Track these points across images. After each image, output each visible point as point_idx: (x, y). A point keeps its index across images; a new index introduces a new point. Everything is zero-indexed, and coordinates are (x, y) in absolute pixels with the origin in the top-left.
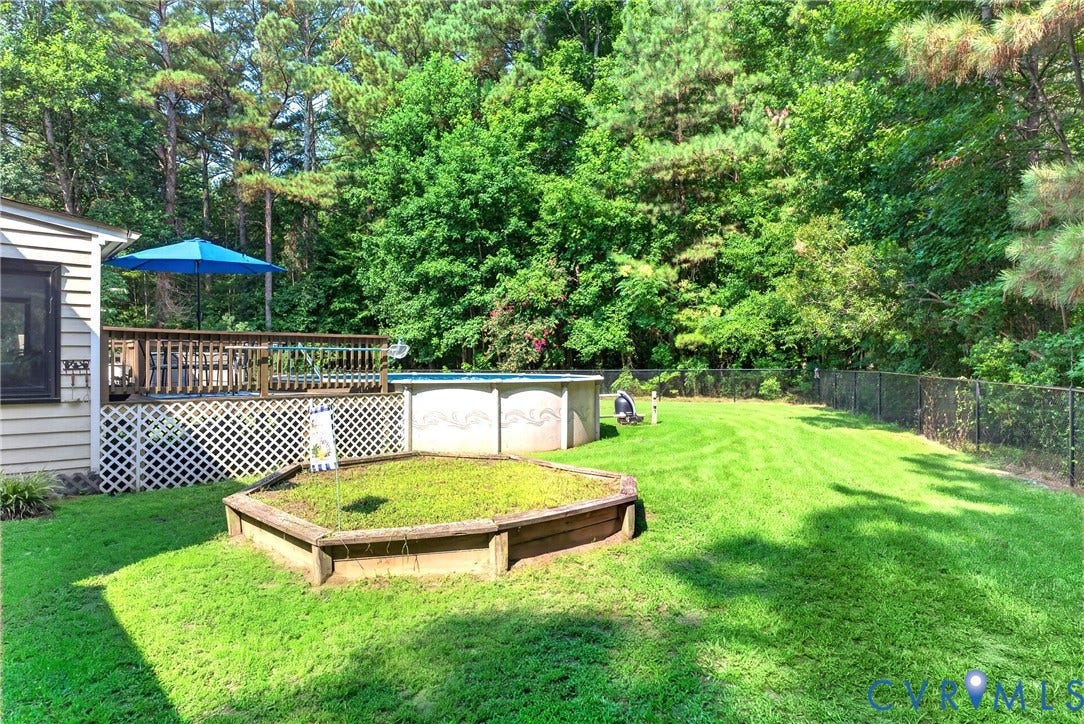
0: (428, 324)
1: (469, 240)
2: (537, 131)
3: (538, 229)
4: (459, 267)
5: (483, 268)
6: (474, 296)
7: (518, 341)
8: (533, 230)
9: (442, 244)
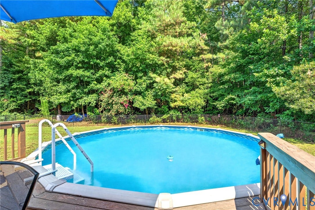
0: (69, 96)
1: (92, 63)
2: (115, 28)
3: (118, 62)
4: (88, 74)
5: (98, 75)
6: (93, 85)
7: (116, 104)
8: (117, 62)
9: (78, 64)
